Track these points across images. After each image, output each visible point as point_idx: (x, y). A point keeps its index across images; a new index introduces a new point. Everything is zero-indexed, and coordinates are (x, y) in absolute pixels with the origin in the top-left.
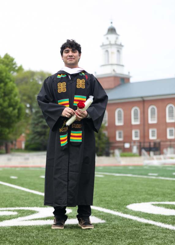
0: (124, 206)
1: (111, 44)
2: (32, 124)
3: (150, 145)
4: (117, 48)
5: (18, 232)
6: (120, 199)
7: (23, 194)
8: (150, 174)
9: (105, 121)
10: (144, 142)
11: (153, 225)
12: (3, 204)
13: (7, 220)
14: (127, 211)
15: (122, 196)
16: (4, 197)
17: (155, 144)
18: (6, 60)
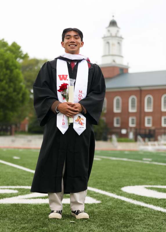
0: (119, 188)
4: (118, 40)
5: (18, 209)
6: (115, 181)
7: (24, 173)
8: (144, 159)
9: (104, 108)
10: (140, 129)
12: (5, 182)
13: (8, 197)
14: (122, 193)
15: (117, 178)
16: (6, 176)
17: (150, 131)
18: (13, 48)
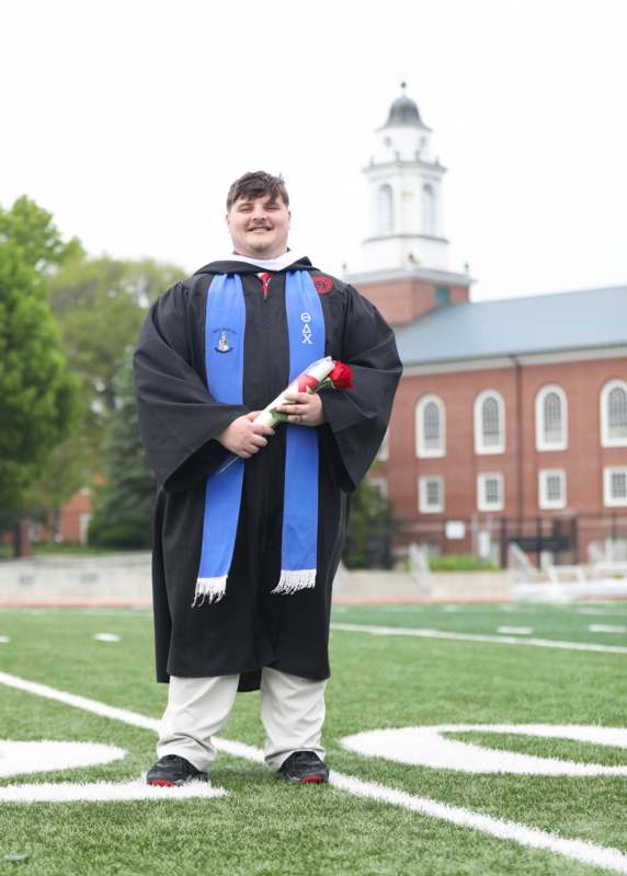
1: (400, 164)
2: (113, 450)
3: (539, 530)
4: (424, 176)
8: (504, 629)
10: (520, 520)
11: (397, 808)
15: (352, 702)
18: (19, 219)
